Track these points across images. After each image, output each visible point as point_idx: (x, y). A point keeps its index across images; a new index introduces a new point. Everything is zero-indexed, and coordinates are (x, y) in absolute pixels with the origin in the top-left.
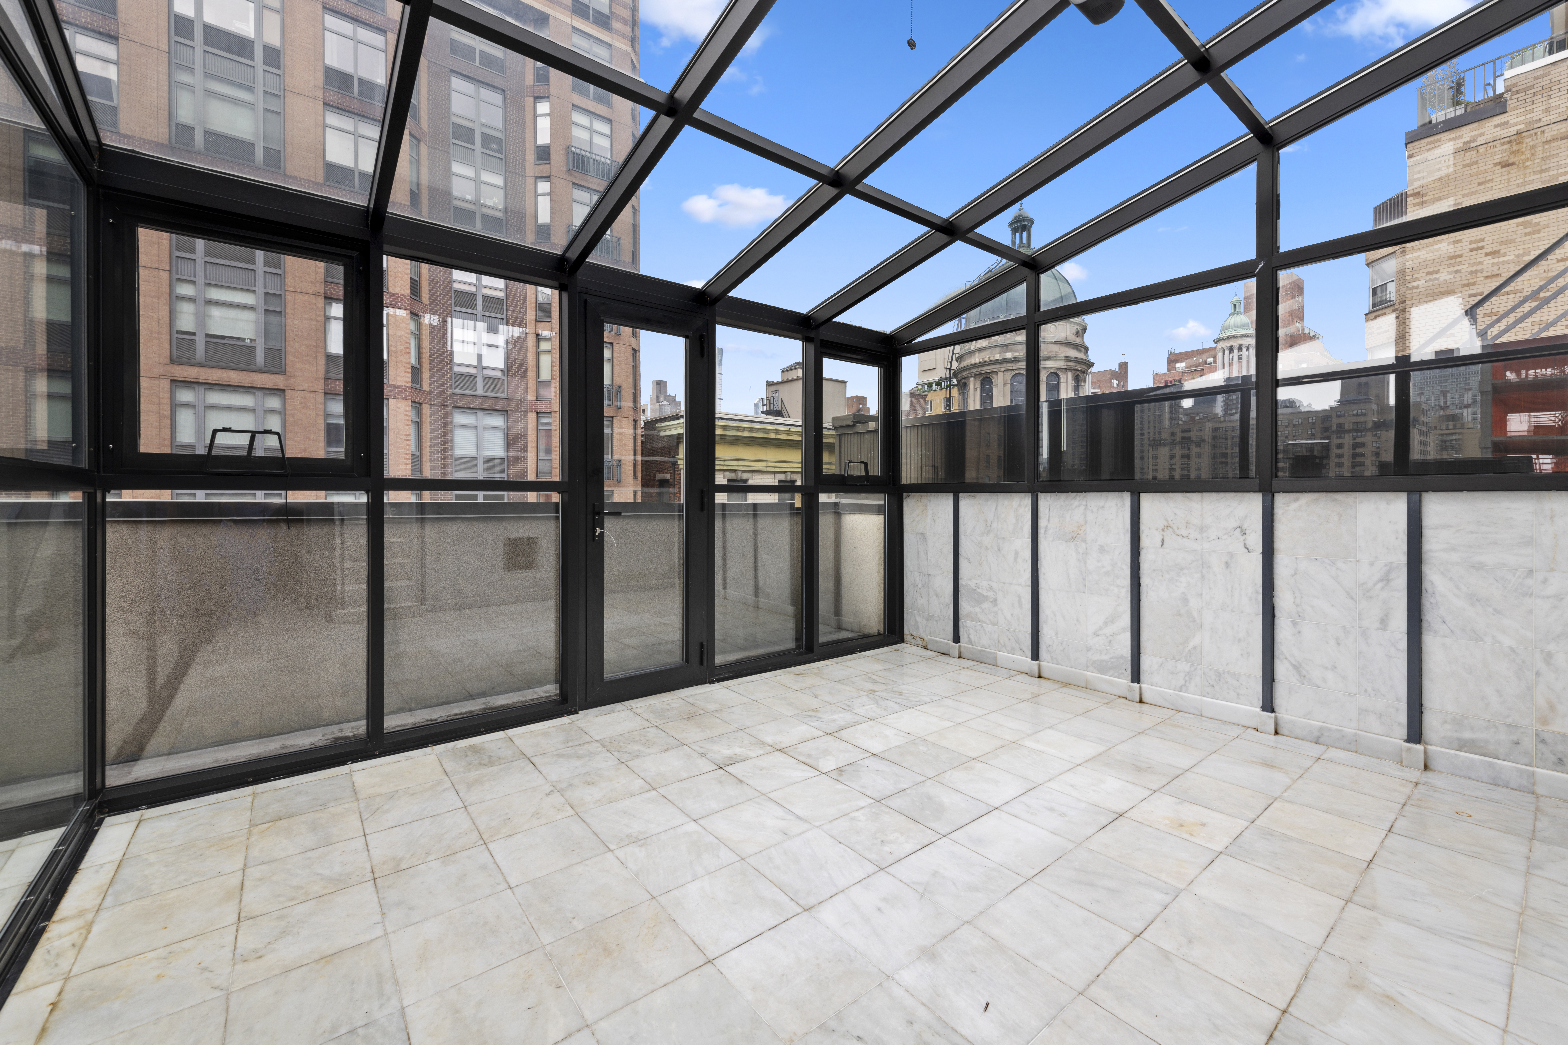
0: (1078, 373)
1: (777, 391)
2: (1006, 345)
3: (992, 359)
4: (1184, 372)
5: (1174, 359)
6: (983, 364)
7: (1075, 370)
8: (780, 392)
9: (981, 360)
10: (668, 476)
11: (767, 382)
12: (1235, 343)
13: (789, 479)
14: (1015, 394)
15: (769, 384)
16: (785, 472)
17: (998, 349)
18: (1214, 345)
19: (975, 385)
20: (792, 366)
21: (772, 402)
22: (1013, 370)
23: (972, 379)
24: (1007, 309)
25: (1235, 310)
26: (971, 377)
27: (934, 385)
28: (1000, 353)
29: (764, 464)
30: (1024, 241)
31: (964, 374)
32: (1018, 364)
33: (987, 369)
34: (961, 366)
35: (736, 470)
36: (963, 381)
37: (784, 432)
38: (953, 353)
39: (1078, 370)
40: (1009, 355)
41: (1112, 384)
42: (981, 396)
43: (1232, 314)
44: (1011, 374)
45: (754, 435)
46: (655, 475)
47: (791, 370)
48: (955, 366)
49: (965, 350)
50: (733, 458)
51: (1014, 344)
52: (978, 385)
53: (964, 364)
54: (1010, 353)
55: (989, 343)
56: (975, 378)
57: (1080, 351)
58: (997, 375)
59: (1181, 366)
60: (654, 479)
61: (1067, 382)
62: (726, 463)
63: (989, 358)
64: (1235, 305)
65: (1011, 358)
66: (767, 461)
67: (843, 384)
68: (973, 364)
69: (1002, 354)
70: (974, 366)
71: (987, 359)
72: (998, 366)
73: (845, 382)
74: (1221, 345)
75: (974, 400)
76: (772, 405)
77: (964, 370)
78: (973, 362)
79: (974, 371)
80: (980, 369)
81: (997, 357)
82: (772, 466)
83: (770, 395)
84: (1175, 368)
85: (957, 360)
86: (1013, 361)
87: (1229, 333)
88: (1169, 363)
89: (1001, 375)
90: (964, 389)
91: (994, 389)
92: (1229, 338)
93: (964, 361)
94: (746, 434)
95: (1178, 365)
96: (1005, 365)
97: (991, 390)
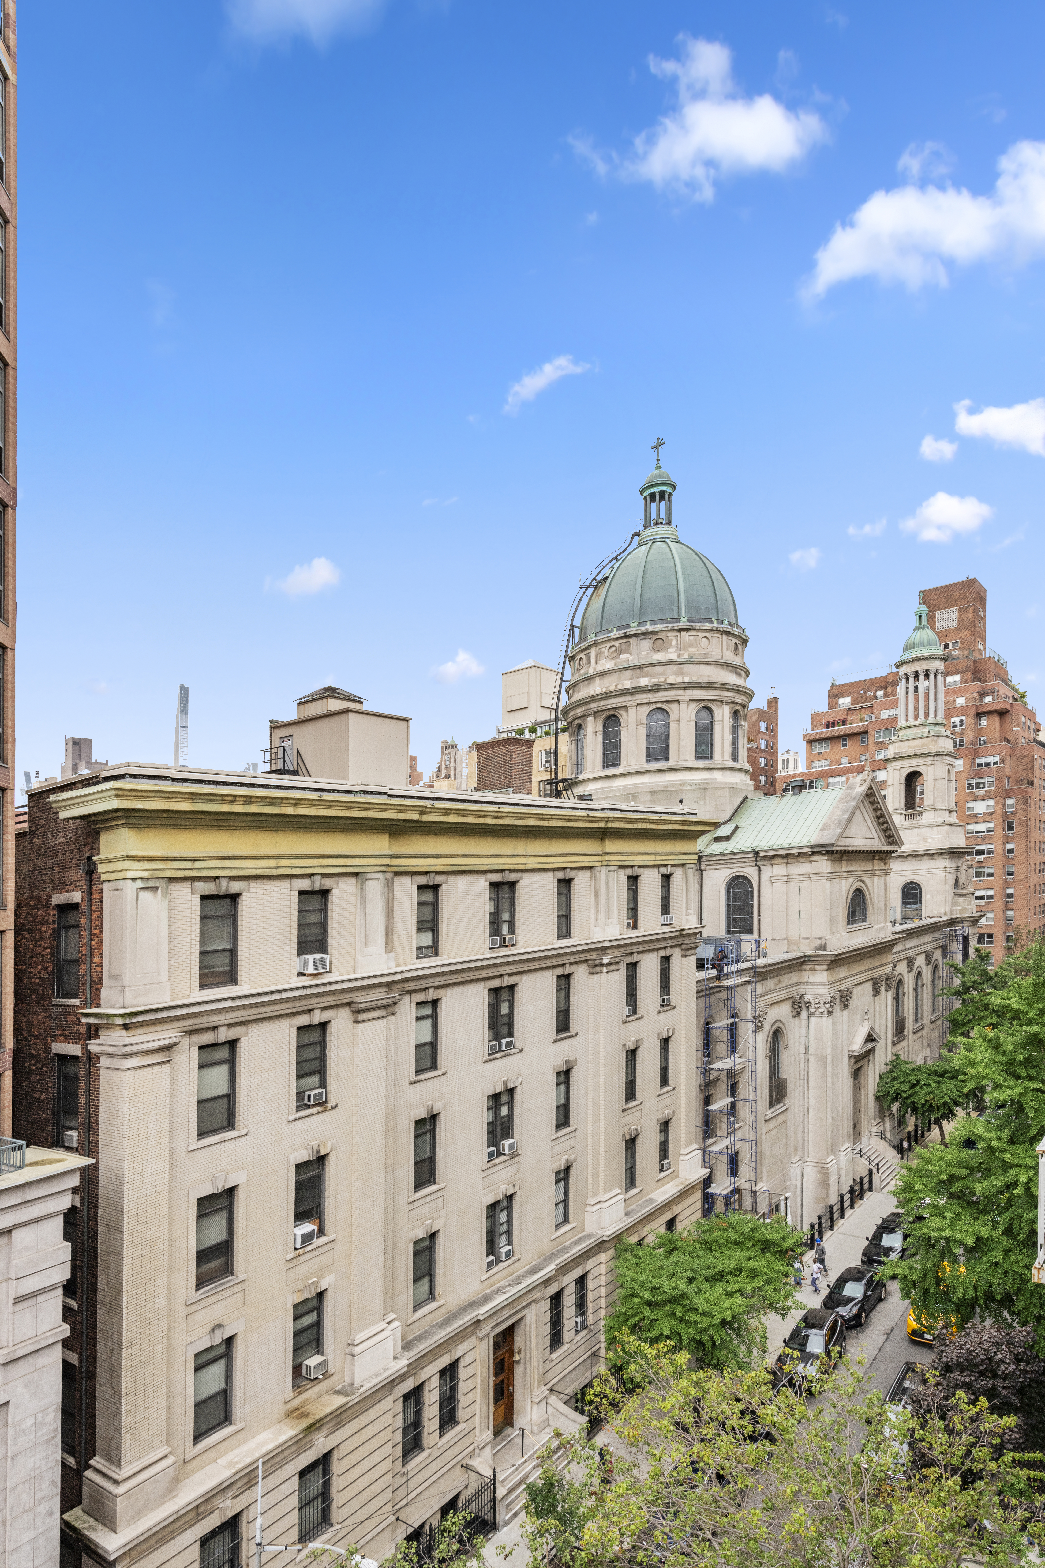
0: (738, 707)
1: (289, 737)
2: (640, 667)
3: (619, 687)
4: (849, 710)
5: (836, 692)
6: (607, 696)
7: (733, 703)
8: (294, 738)
9: (604, 690)
10: (77, 897)
11: (271, 722)
12: (921, 667)
13: (317, 888)
14: (652, 740)
15: (275, 726)
16: (310, 876)
17: (628, 673)
18: (896, 670)
19: (595, 727)
20: (317, 693)
21: (281, 755)
22: (649, 703)
23: (590, 719)
24: (641, 615)
25: (920, 623)
26: (589, 715)
27: (526, 732)
28: (631, 679)
29: (272, 863)
30: (663, 515)
31: (579, 711)
32: (656, 695)
33: (612, 703)
34: (574, 699)
35: (218, 877)
36: (577, 721)
37: (311, 803)
38: (562, 681)
39: (737, 703)
40: (644, 682)
41: (759, 727)
42: (604, 743)
43: (917, 629)
44: (646, 709)
45: (254, 809)
46: (50, 896)
47: (314, 700)
48: (564, 700)
49: (580, 676)
50: (211, 854)
51: (652, 665)
52: (600, 727)
53: (578, 696)
54: (646, 679)
55: (616, 664)
56: (595, 717)
57: (739, 675)
58: (627, 711)
59: (845, 702)
60: (48, 905)
61: (723, 721)
62: (198, 864)
63: (616, 686)
64: (920, 616)
65: (647, 687)
66: (277, 857)
67: (405, 723)
68: (593, 696)
69: (635, 680)
70: (593, 698)
71: (612, 688)
72: (628, 698)
73: (407, 720)
74: (903, 670)
75: (594, 751)
76: (281, 762)
77: (579, 706)
78: (592, 693)
79: (594, 706)
80: (602, 703)
81: (628, 684)
82: (286, 866)
83: (276, 743)
84: (837, 705)
85: (567, 692)
86: (650, 691)
87: (914, 654)
88: (830, 697)
89: (632, 711)
90: (578, 734)
91: (622, 732)
92: (915, 660)
93: (579, 691)
94: (238, 808)
95: (841, 701)
96: (638, 696)
97: (618, 734)
